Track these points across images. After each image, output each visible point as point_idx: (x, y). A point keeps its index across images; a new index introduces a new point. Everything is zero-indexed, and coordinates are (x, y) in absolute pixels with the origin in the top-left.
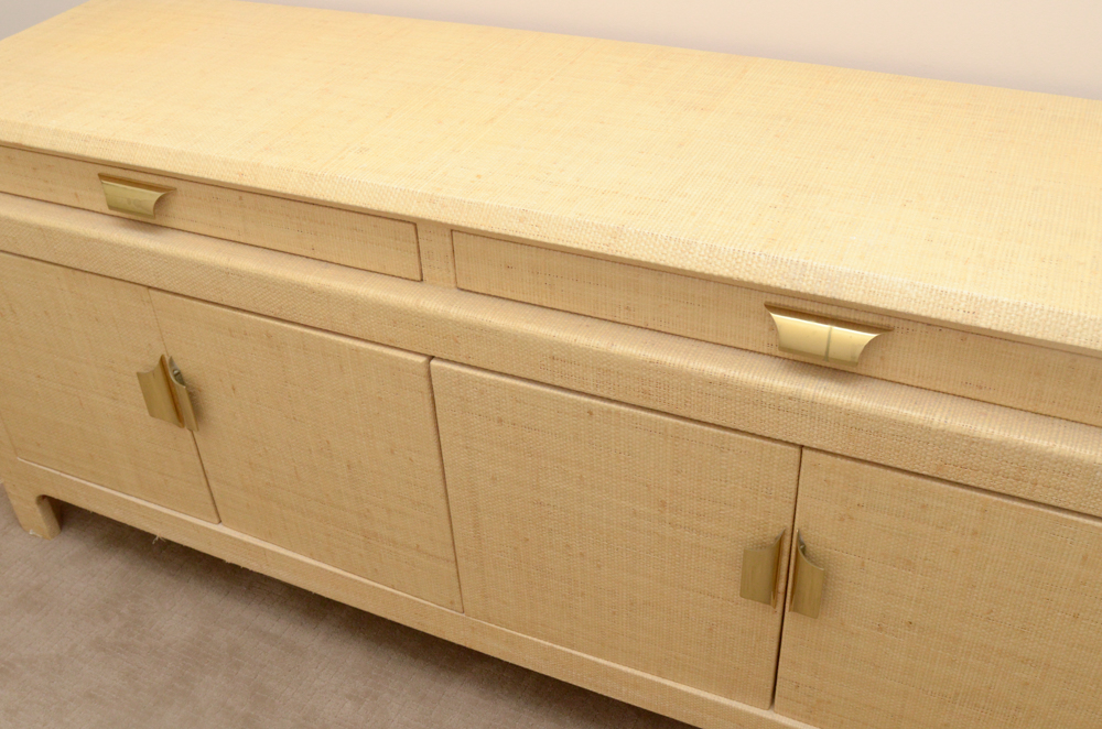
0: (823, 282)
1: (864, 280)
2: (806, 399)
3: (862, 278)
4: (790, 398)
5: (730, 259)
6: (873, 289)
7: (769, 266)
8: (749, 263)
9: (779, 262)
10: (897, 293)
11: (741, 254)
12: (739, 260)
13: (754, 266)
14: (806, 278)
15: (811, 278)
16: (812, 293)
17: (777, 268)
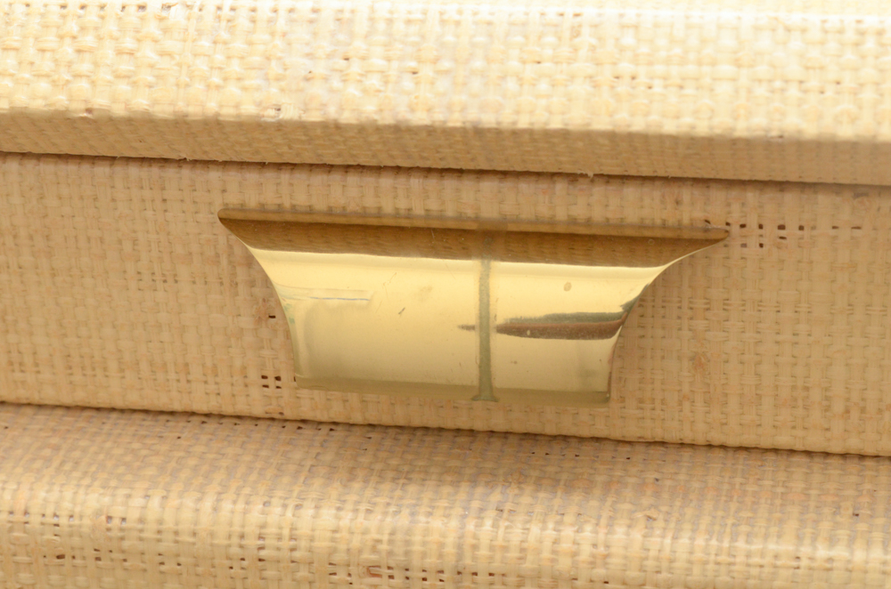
0: (427, 71)
1: (587, 38)
2: (431, 562)
3: (576, 32)
4: (372, 570)
5: (50, 40)
6: (626, 67)
7: (205, 43)
8: (129, 43)
9: (243, 21)
10: (726, 69)
11: (92, 16)
12: (88, 40)
13: (148, 53)
14: (355, 68)
15: (378, 62)
16: (387, 119)
17: (238, 45)
